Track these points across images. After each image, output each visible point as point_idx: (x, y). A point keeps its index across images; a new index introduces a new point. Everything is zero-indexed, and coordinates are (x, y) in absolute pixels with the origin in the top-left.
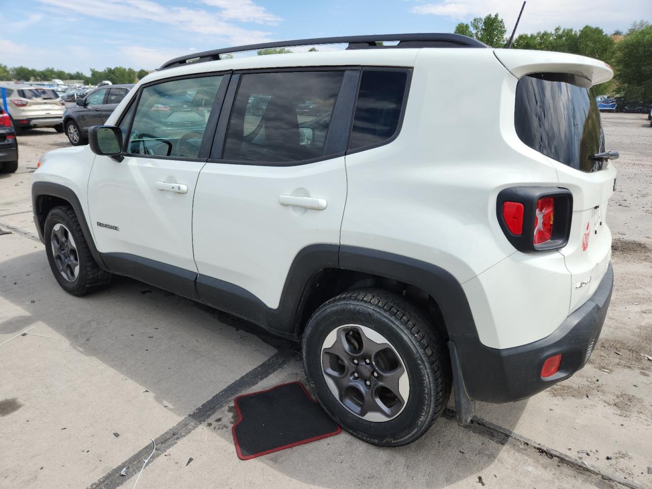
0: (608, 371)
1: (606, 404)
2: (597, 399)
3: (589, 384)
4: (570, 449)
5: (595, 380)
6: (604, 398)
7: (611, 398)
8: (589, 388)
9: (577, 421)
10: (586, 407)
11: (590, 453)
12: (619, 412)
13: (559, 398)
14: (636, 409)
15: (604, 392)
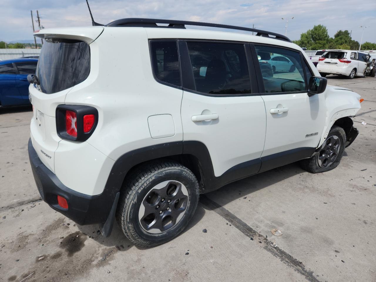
0: (40, 259)
1: (32, 233)
2: (38, 233)
3: (47, 239)
4: (39, 204)
5: (45, 244)
6: (34, 236)
7: (30, 239)
8: (45, 236)
9: (42, 216)
10: (42, 224)
11: (31, 208)
12: (24, 234)
13: (57, 220)
14: (14, 243)
15: (36, 240)
